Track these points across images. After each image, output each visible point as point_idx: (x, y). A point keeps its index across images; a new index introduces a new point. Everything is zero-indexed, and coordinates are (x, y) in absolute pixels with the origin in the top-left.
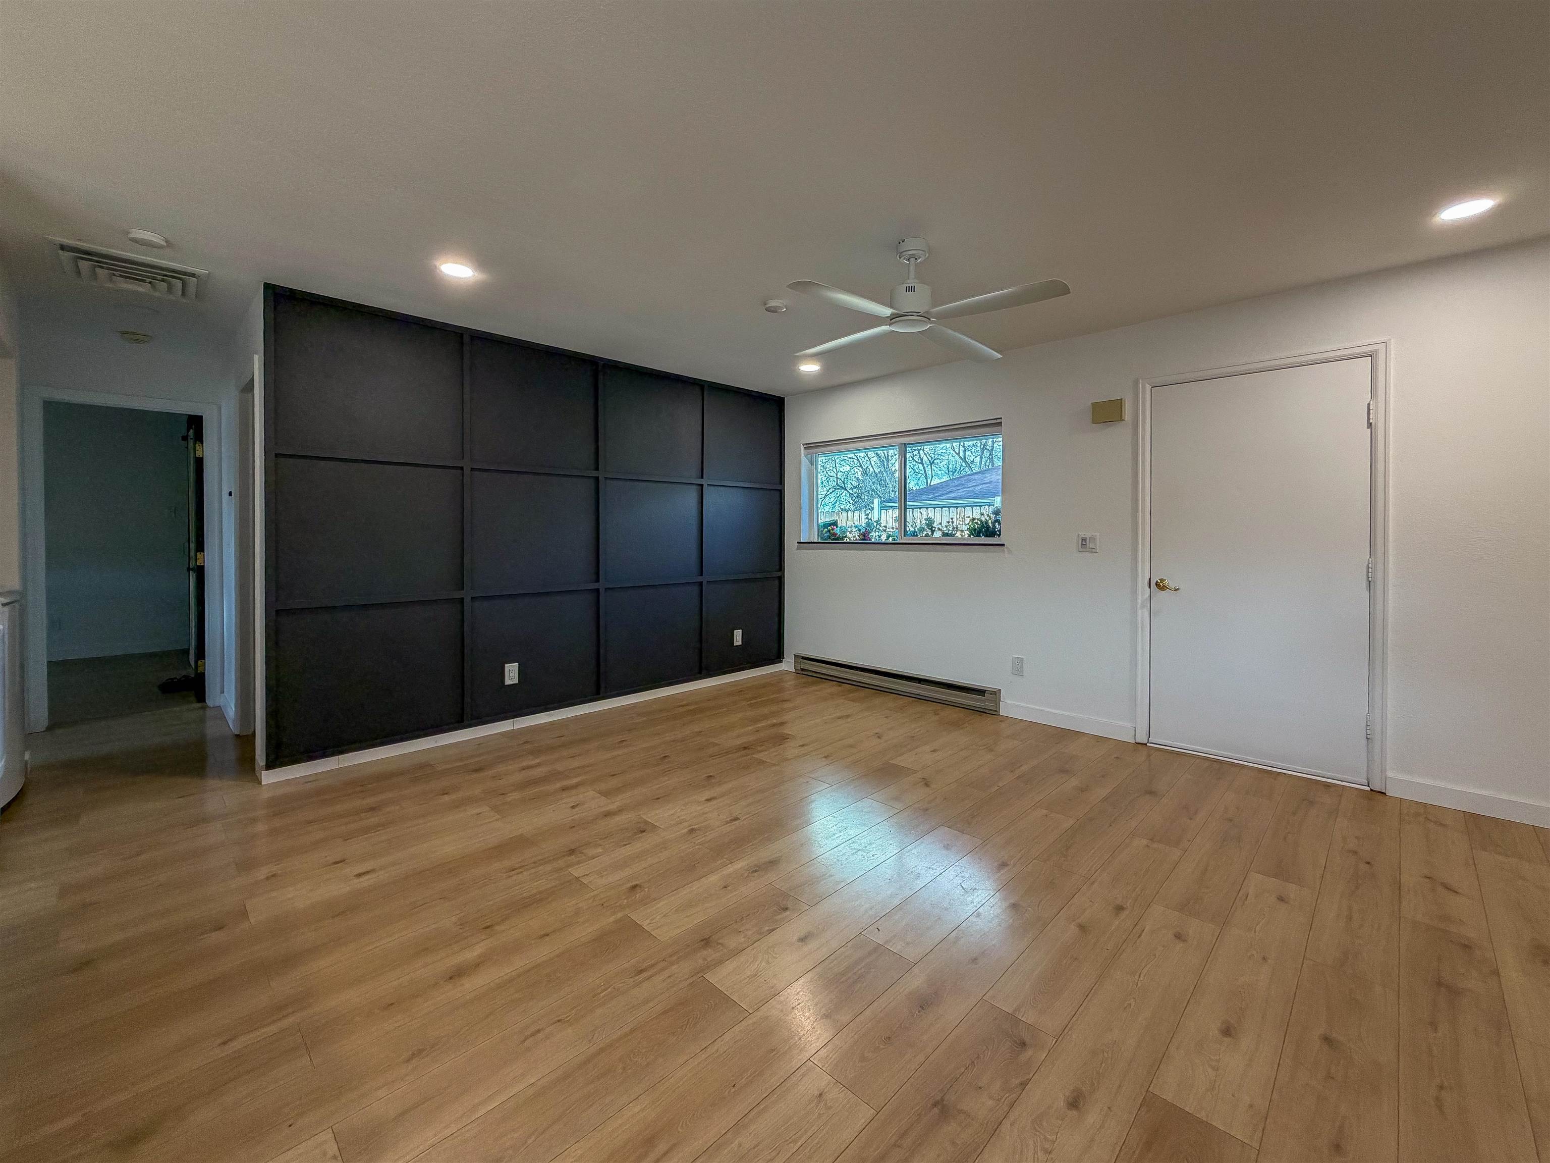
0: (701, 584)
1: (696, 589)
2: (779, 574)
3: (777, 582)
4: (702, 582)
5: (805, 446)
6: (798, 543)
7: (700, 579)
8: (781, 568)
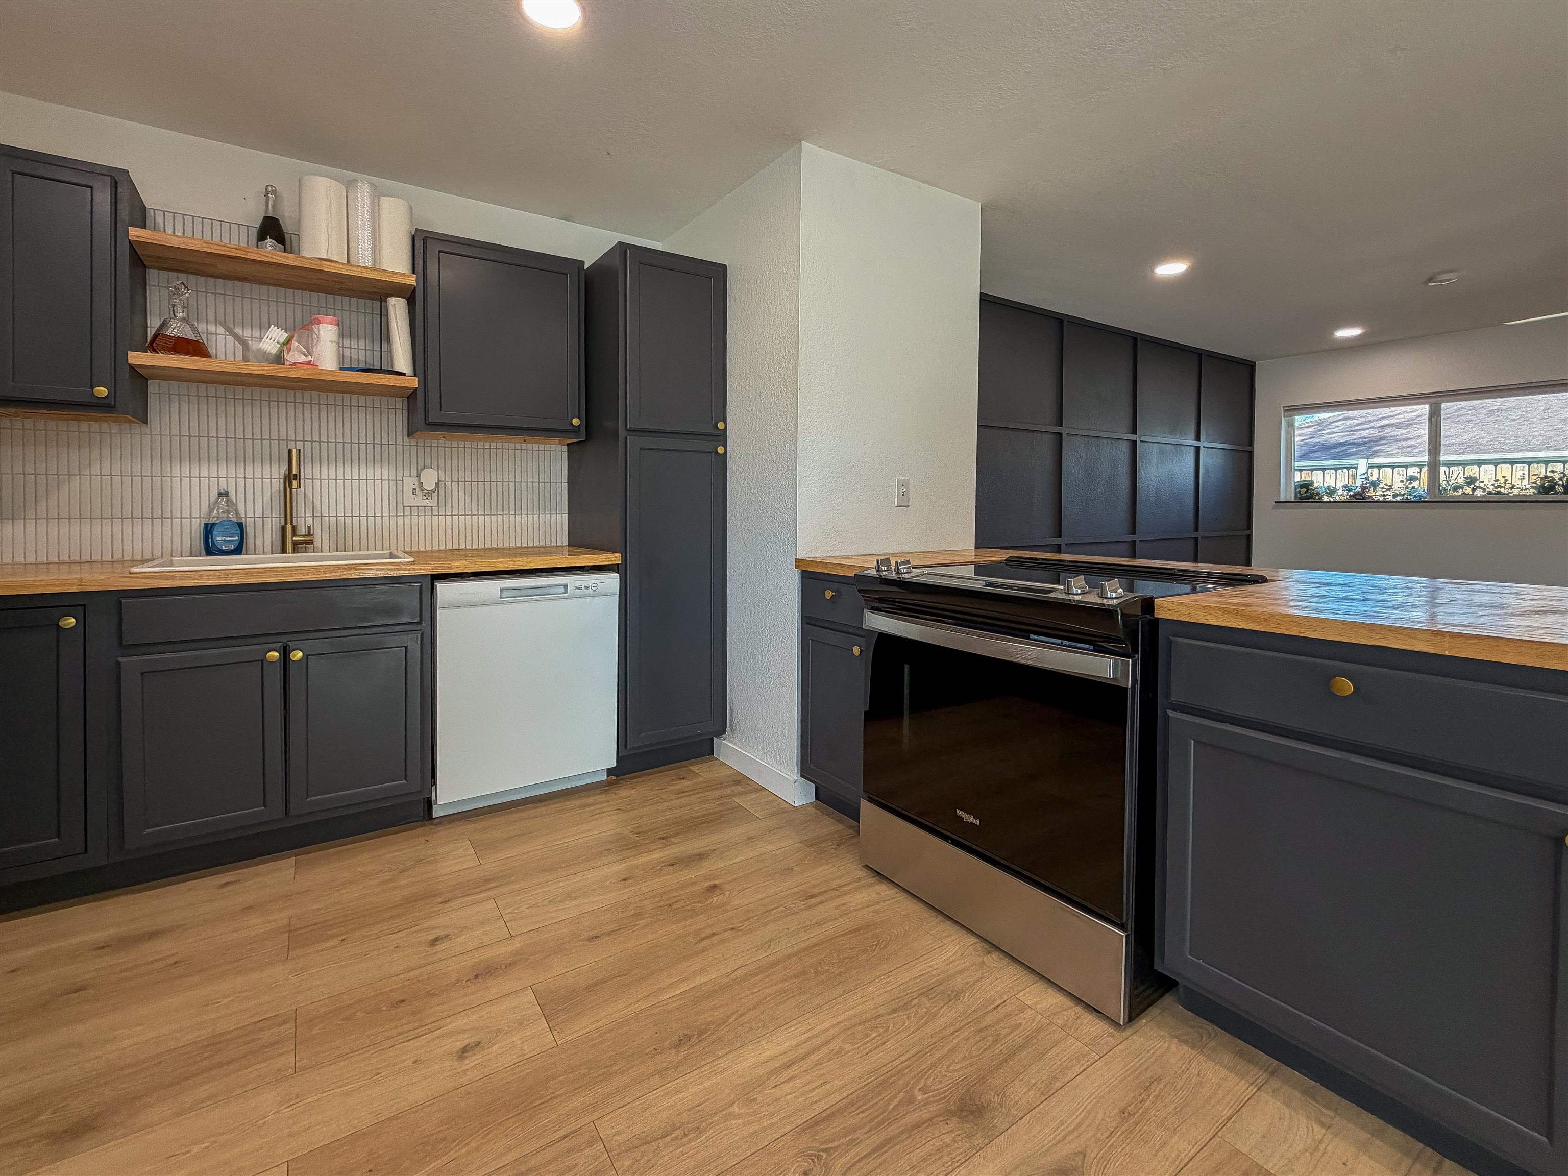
0: (1196, 539)
1: (1192, 542)
2: (1248, 532)
3: (1244, 541)
4: (1198, 538)
5: (1285, 408)
6: (1276, 502)
7: (1196, 535)
8: (1249, 527)
